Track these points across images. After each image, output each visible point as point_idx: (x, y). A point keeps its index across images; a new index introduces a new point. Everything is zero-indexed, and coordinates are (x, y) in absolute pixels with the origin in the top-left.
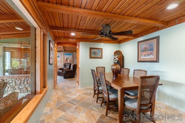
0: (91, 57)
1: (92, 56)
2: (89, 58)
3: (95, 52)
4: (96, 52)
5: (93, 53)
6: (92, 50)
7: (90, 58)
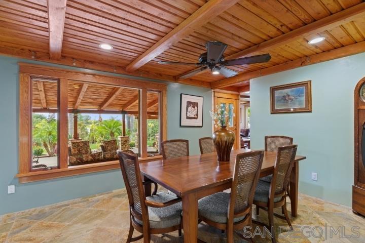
0: (274, 111)
1: (276, 108)
2: (270, 112)
3: (284, 96)
4: (289, 96)
5: (279, 100)
6: (277, 93)
7: (272, 113)
